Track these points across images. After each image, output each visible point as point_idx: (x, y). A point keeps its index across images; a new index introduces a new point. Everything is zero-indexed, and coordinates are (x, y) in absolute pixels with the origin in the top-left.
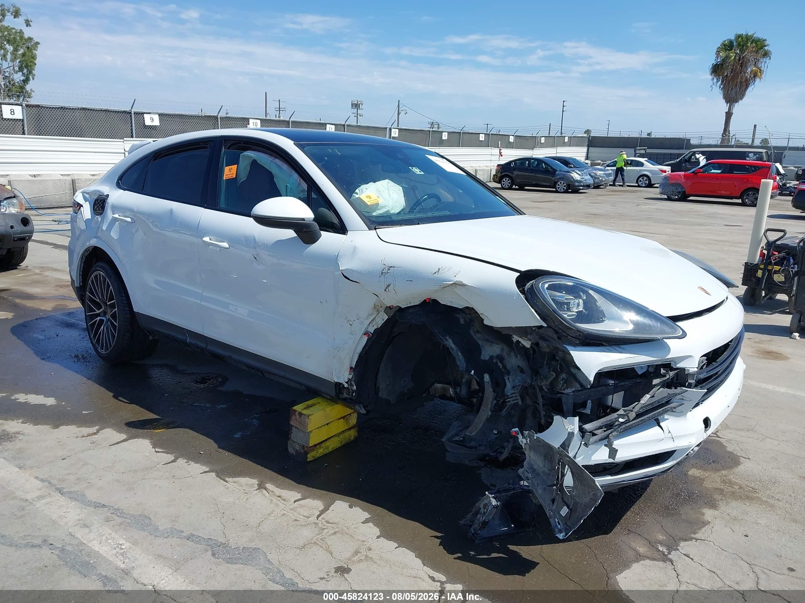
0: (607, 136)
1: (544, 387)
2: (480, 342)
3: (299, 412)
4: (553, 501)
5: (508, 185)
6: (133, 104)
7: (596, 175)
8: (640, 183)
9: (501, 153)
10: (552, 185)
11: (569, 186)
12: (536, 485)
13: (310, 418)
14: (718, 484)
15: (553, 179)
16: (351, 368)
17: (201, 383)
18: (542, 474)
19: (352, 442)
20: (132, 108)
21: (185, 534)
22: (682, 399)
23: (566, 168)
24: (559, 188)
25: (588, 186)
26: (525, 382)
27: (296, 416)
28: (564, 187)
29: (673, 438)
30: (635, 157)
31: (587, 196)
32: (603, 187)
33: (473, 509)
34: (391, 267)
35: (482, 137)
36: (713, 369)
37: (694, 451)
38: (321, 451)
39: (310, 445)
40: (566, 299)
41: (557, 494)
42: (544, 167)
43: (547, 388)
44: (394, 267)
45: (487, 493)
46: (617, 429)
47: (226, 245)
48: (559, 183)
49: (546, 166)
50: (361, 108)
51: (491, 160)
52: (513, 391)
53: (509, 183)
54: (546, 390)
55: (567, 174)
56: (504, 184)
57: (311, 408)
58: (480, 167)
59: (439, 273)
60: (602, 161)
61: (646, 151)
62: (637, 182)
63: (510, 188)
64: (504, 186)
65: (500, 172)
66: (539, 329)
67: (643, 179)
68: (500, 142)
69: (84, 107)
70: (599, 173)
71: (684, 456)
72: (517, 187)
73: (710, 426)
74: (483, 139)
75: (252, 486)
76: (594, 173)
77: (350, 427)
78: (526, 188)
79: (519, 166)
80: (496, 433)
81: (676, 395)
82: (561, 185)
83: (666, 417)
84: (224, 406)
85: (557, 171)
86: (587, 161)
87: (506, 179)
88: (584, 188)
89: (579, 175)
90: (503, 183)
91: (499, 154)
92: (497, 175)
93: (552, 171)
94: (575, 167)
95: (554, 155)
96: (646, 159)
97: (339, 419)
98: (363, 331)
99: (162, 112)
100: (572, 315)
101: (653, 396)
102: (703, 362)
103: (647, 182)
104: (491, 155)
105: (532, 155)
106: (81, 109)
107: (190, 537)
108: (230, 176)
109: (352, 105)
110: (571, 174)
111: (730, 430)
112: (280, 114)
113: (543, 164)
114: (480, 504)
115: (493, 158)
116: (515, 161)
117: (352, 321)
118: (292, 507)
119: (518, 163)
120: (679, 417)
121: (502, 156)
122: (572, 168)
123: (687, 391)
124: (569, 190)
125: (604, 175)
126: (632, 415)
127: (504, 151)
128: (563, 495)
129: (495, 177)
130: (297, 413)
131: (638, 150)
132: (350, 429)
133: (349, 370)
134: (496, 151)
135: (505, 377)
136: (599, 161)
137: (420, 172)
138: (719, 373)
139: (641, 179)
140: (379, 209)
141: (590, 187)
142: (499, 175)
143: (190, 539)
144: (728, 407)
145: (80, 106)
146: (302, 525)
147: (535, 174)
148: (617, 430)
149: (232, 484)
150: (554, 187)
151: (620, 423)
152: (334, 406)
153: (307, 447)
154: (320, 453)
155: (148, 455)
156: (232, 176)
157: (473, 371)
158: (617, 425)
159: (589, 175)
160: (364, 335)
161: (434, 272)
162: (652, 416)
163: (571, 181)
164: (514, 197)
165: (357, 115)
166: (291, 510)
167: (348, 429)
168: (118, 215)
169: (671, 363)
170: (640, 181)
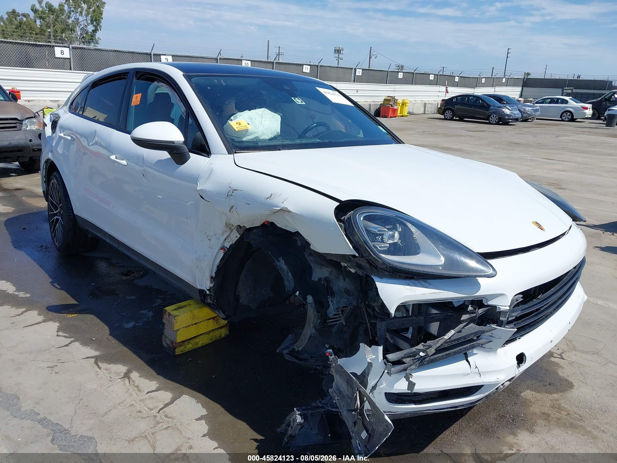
0: (544, 78)
1: (376, 308)
2: (312, 264)
3: (168, 312)
4: (355, 423)
5: (450, 117)
6: (153, 47)
7: (525, 110)
8: (563, 118)
9: (448, 90)
10: (486, 117)
11: (500, 119)
12: (342, 406)
13: (176, 319)
14: (547, 409)
15: (487, 112)
16: (212, 277)
17: (126, 275)
18: (346, 397)
19: (223, 338)
20: (152, 51)
21: (39, 417)
22: (492, 336)
23: (498, 104)
24: (491, 120)
25: (517, 120)
26: (350, 304)
27: (166, 315)
28: (496, 120)
29: (479, 374)
30: (562, 96)
31: (515, 128)
32: (531, 121)
33: (285, 421)
34: (235, 190)
35: (432, 77)
36: (533, 306)
37: (504, 386)
38: (189, 347)
39: (178, 341)
40: (379, 231)
41: (358, 418)
42: (481, 102)
43: (378, 308)
44: (237, 190)
45: (295, 409)
46: (416, 362)
47: (124, 162)
48: (492, 116)
49: (482, 102)
50: (341, 53)
51: (438, 96)
52: (335, 313)
53: (451, 115)
54: (378, 310)
55: (499, 109)
56: (446, 116)
57: (181, 310)
58: (429, 101)
59: (271, 199)
60: (534, 99)
61: (572, 91)
62: (561, 117)
63: (452, 119)
64: (446, 117)
65: (444, 106)
66: (354, 258)
67: (566, 114)
68: (447, 81)
69: (116, 49)
70: (527, 109)
71: (493, 390)
72: (457, 118)
73: (525, 361)
74: (433, 79)
75: (118, 374)
76: (523, 108)
77: (221, 326)
78: (465, 119)
79: (460, 101)
80: (327, 347)
81: (483, 332)
82: (494, 119)
83: (475, 351)
84: (133, 297)
85: (491, 106)
86: (520, 99)
87: (448, 112)
88: (512, 121)
89: (509, 110)
90: (445, 114)
91: (446, 91)
92: (441, 108)
93: (487, 106)
94: (507, 103)
95: (493, 93)
96: (571, 98)
97: (208, 319)
98: (220, 246)
99: (175, 54)
100: (385, 247)
101: (460, 332)
102: (517, 300)
103: (570, 117)
104: (439, 91)
105: (474, 93)
106: (113, 51)
107: (42, 421)
108: (135, 103)
109: (335, 51)
110: (503, 109)
111: (576, 352)
112: (279, 57)
113: (480, 100)
114: (290, 418)
115: (440, 94)
116: (456, 97)
117: (210, 237)
118: (142, 398)
119: (459, 99)
120: (489, 352)
121: (448, 92)
122: (505, 104)
123: (496, 329)
124: (500, 123)
125: (532, 111)
126: (432, 351)
127: (450, 89)
128: (363, 420)
129: (440, 110)
130: (167, 313)
131: (566, 89)
132: (221, 328)
133: (209, 279)
134: (443, 89)
135: (329, 299)
136: (531, 99)
137: (302, 102)
138: (542, 309)
139: (565, 114)
140: (248, 135)
141: (518, 120)
142: (443, 108)
143: (41, 423)
144: (551, 342)
145: (113, 49)
146: (142, 418)
147: (475, 108)
148: (416, 364)
149: (104, 371)
150: (488, 120)
151: (420, 357)
152: (203, 309)
153: (175, 342)
154: (188, 348)
155: (49, 338)
156: (137, 103)
157: (298, 292)
158: (417, 358)
159: (518, 110)
160: (221, 249)
161: (267, 197)
162: (458, 351)
163: (502, 115)
164: (453, 126)
165: (339, 58)
166: (140, 401)
167: (219, 328)
168: (63, 134)
169: (482, 300)
170: (564, 116)
